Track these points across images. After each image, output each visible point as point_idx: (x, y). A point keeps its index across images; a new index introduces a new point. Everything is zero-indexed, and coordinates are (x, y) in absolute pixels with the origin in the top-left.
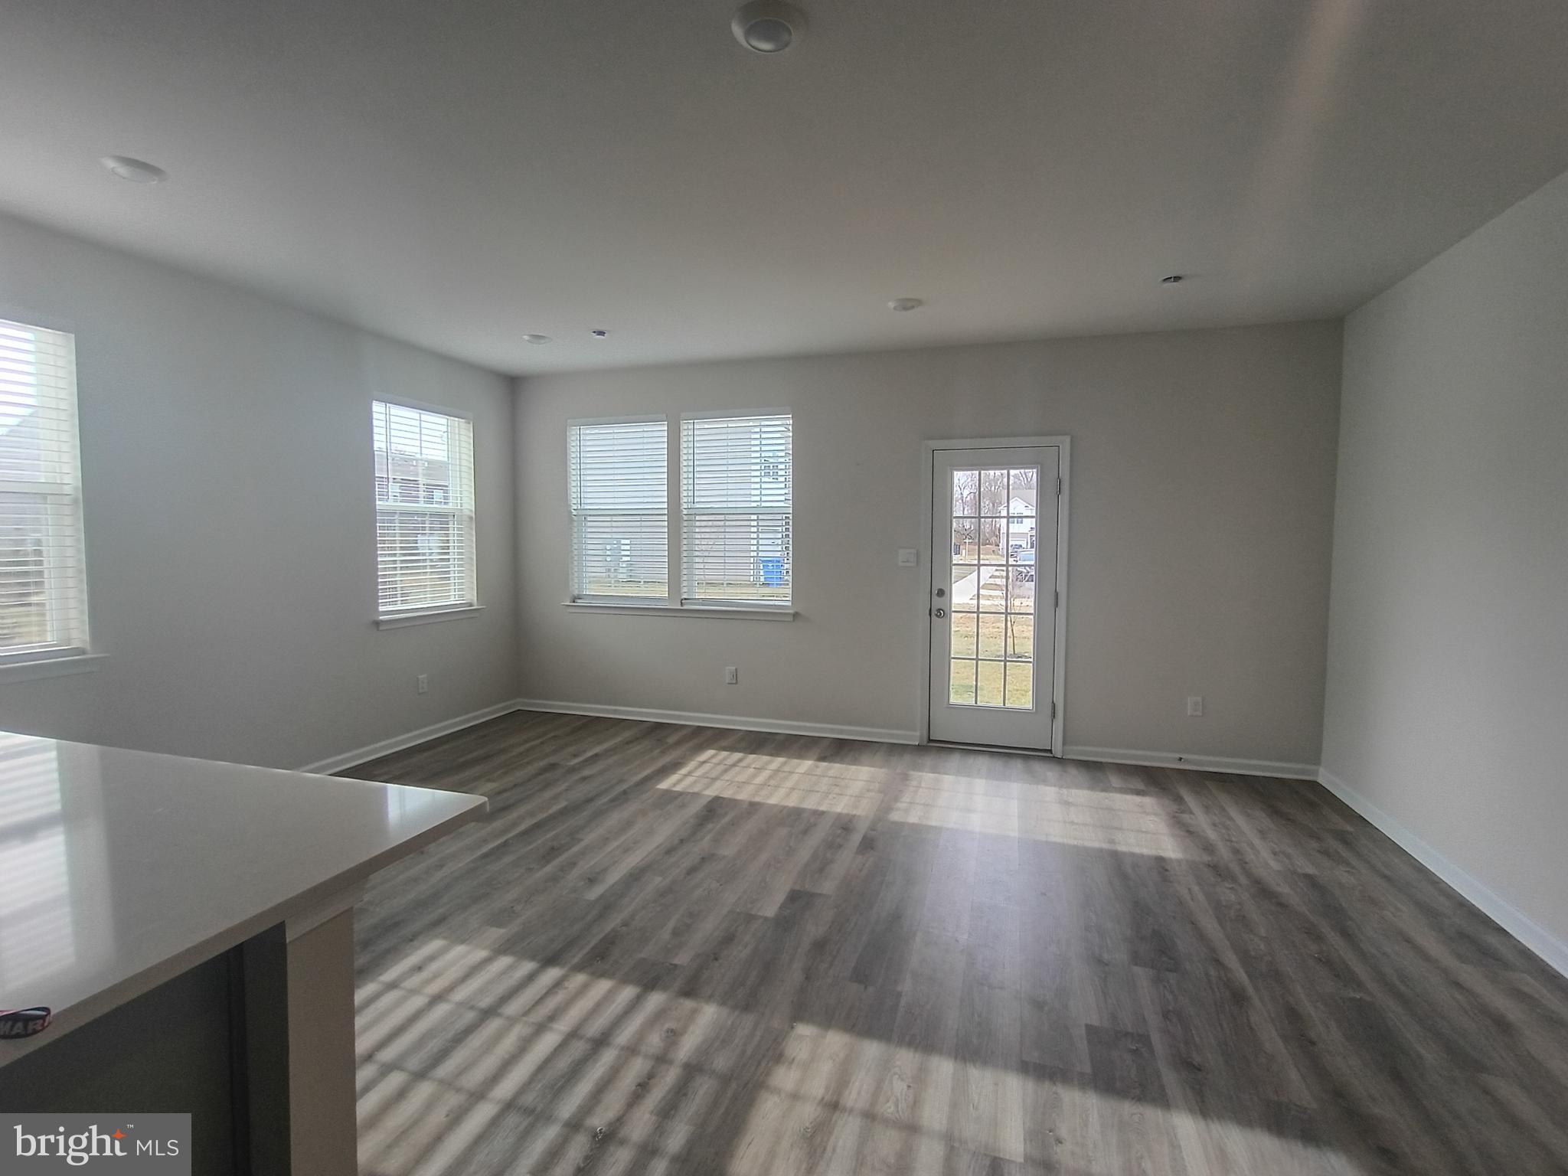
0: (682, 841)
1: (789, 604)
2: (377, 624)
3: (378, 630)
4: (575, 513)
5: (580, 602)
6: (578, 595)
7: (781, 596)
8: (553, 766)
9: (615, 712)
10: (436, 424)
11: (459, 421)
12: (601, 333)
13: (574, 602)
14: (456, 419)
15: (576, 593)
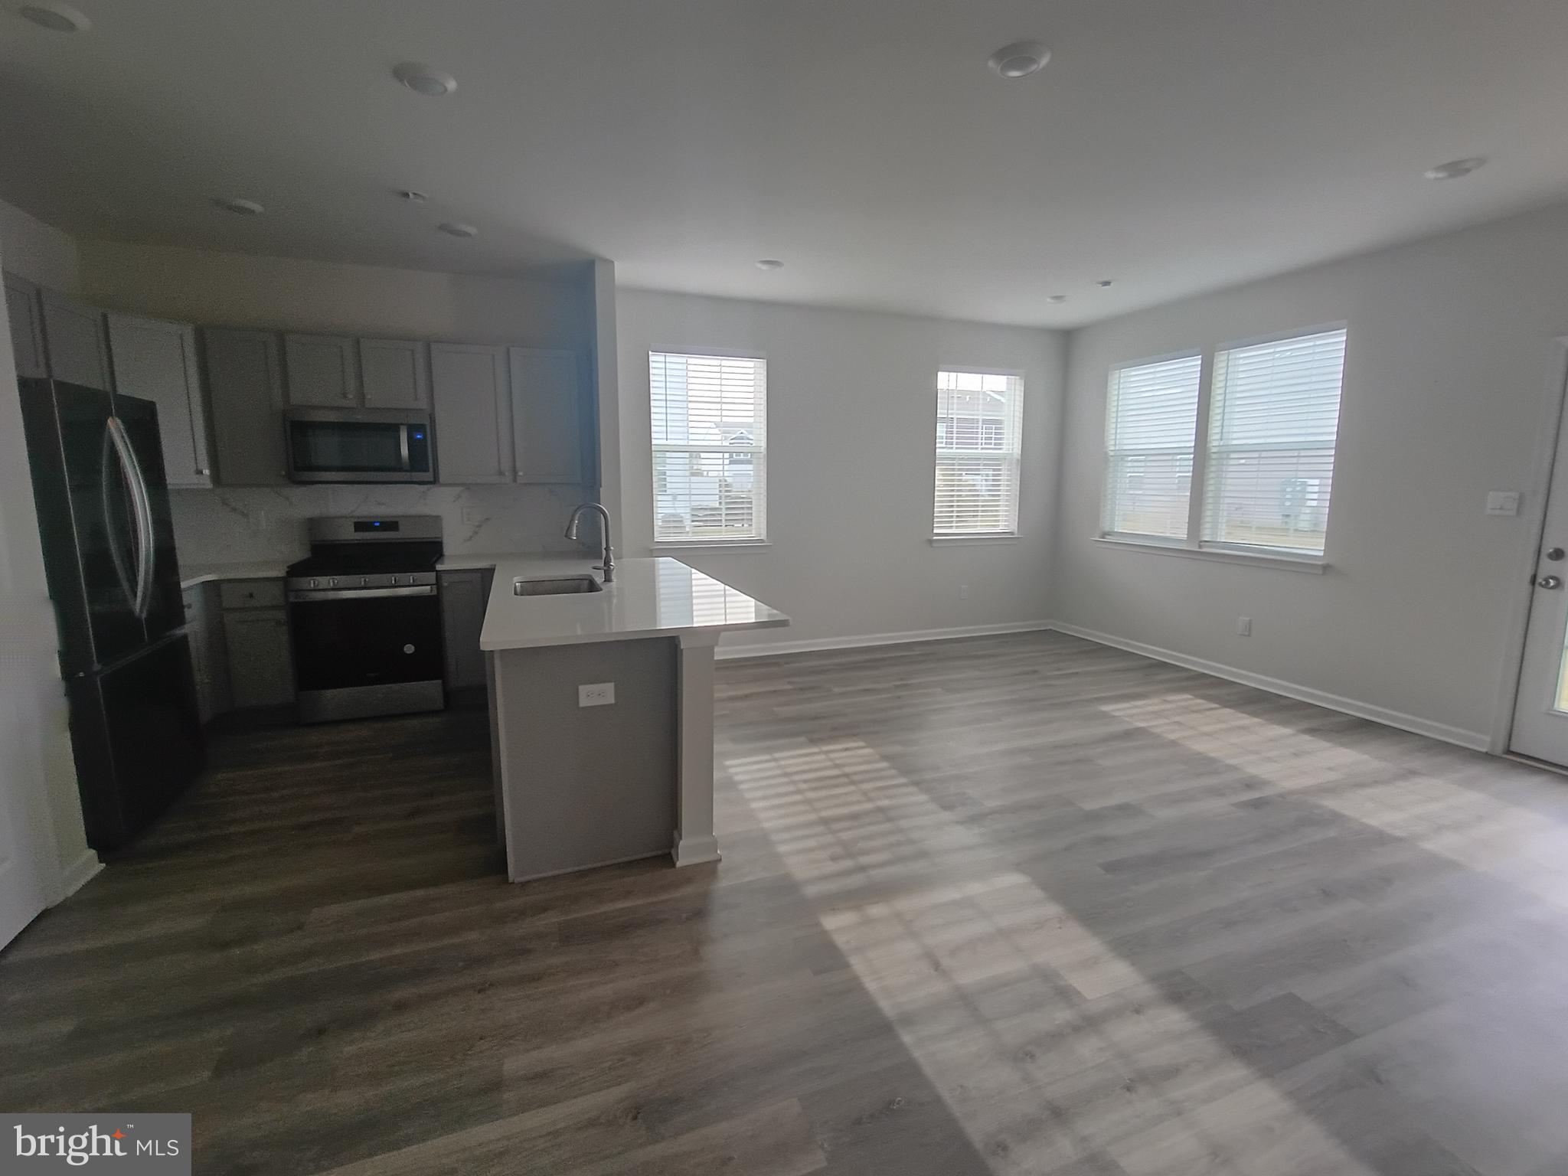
0: (1076, 745)
1: (1321, 554)
2: (931, 541)
3: (932, 547)
4: (1112, 454)
5: (1109, 539)
6: (1109, 532)
7: (1315, 547)
8: (1035, 672)
9: (1127, 644)
10: (996, 383)
11: (1015, 379)
12: (1107, 283)
13: (1103, 538)
14: (1013, 377)
15: (1107, 529)
